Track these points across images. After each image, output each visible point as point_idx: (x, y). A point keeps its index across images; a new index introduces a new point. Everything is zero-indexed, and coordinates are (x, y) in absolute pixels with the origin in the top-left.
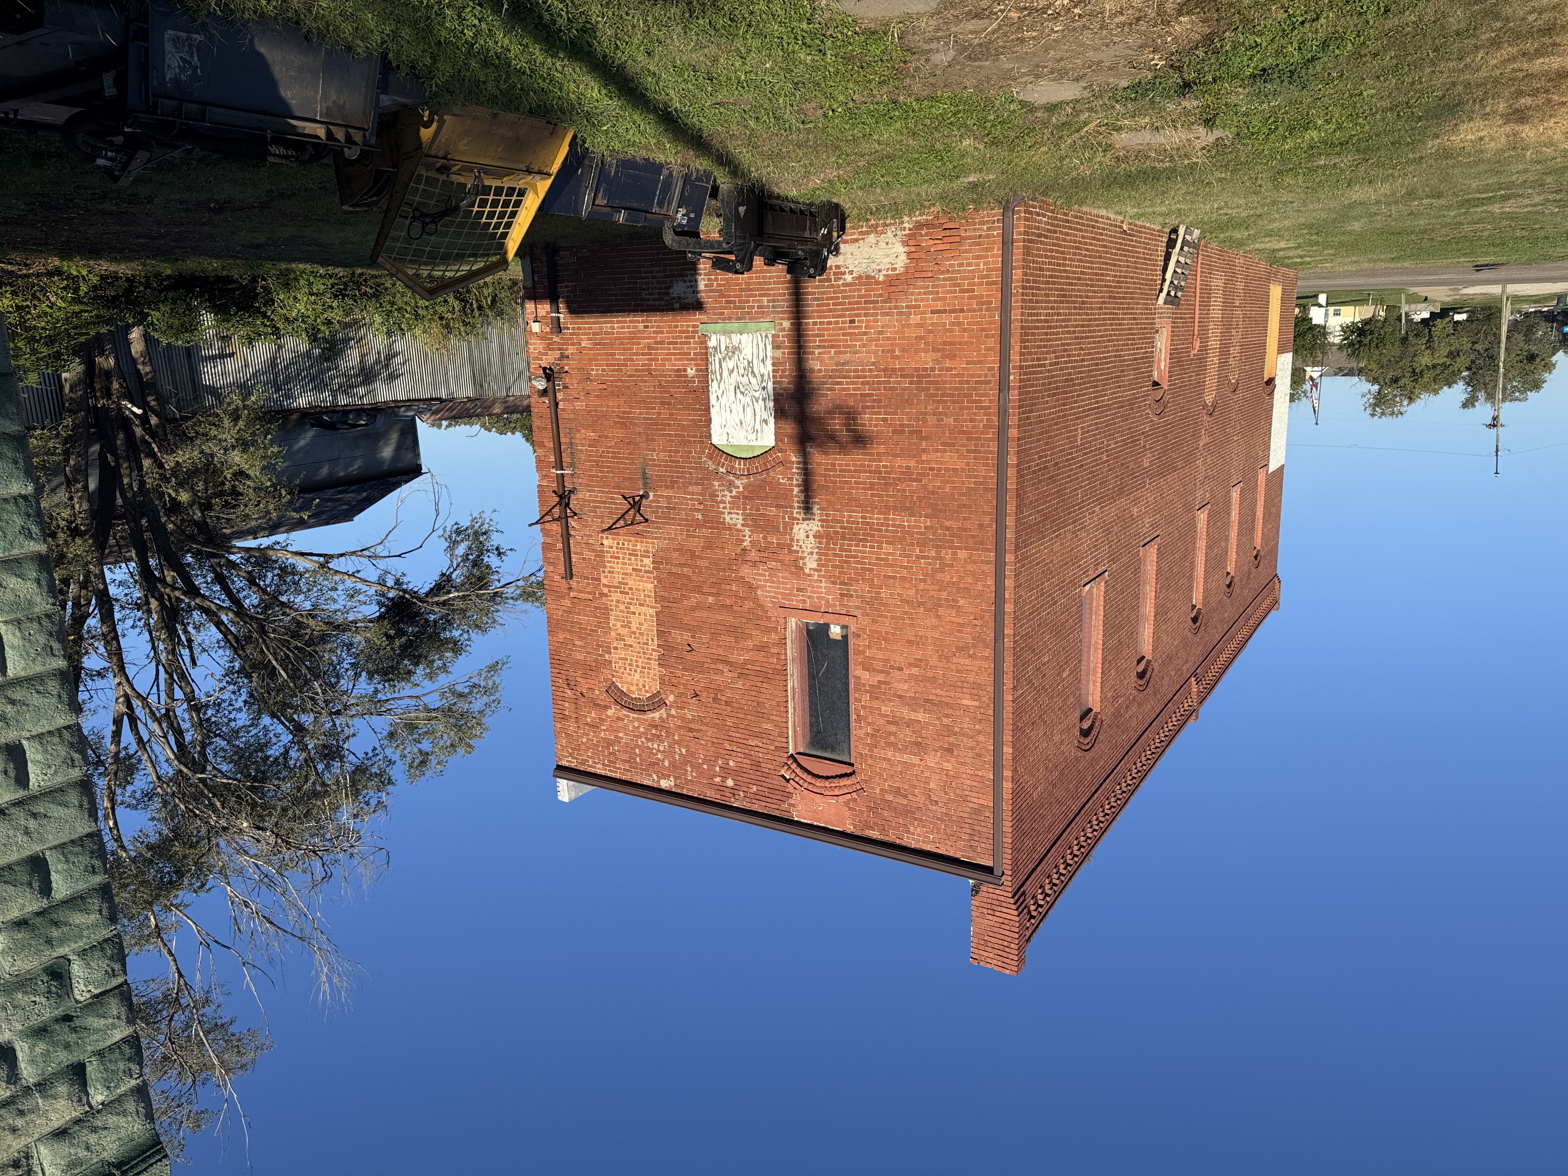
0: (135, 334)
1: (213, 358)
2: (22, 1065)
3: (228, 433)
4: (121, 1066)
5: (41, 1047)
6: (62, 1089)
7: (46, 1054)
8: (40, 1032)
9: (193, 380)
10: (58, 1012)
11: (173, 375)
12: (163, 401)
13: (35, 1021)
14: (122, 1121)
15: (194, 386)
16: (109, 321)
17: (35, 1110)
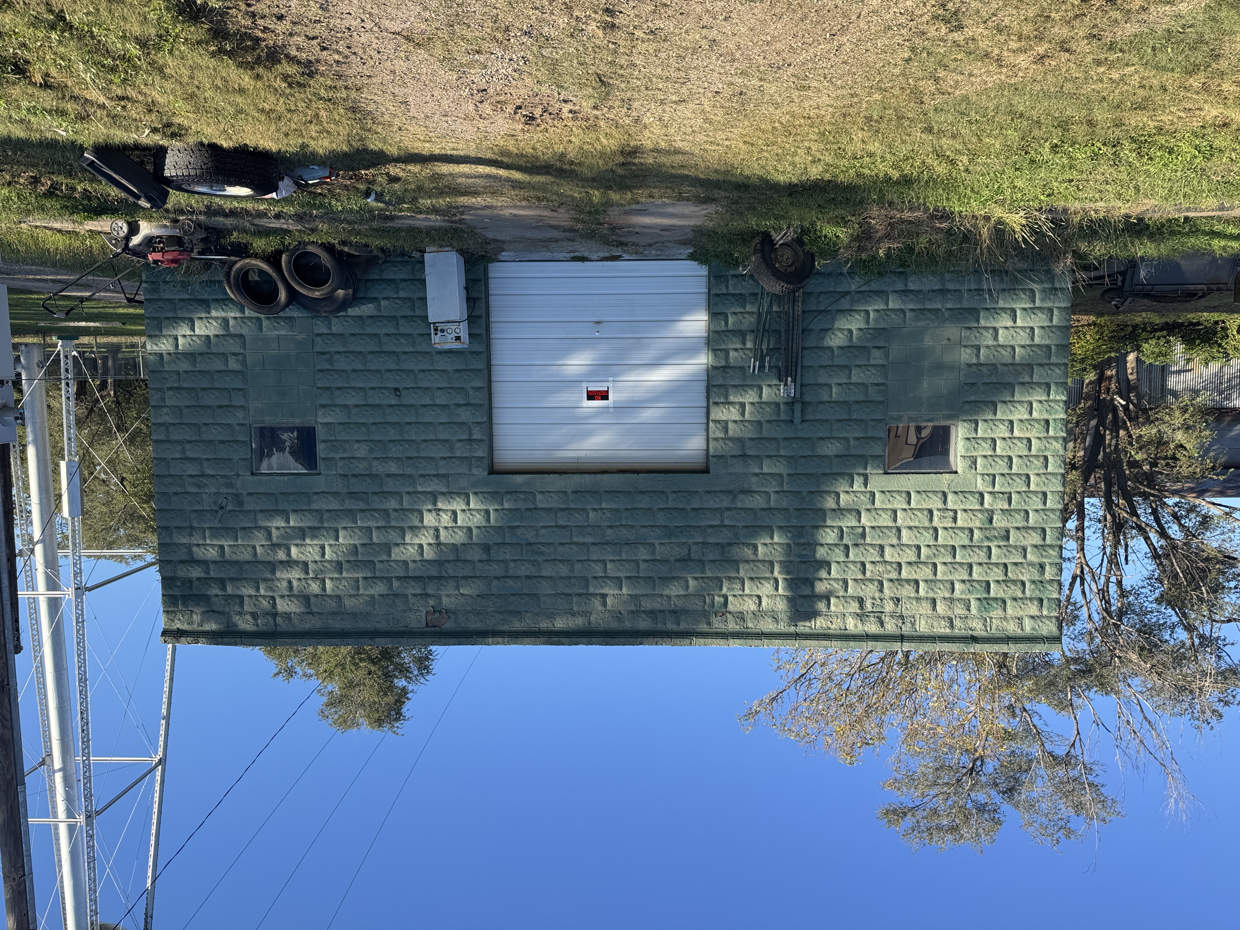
0: (1131, 357)
1: (1179, 372)
2: (1027, 590)
3: (1178, 419)
4: (1054, 606)
5: (1033, 587)
6: (1036, 603)
7: (1034, 589)
8: (1033, 582)
9: (1162, 386)
10: (1040, 579)
11: (1150, 382)
12: (1139, 397)
13: (1033, 578)
14: (1050, 624)
15: (1162, 389)
16: (1117, 351)
17: (1027, 605)
